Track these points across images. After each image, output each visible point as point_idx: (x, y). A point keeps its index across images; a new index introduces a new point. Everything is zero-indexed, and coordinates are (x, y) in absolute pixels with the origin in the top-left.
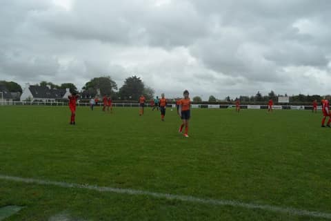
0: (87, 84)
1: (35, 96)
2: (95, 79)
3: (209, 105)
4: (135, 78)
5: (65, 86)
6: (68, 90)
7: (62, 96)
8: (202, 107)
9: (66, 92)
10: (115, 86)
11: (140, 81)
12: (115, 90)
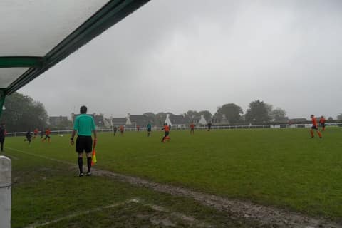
3: (306, 125)
4: (258, 101)
6: (202, 116)
8: (299, 126)
9: (200, 118)
11: (263, 104)
12: (241, 114)
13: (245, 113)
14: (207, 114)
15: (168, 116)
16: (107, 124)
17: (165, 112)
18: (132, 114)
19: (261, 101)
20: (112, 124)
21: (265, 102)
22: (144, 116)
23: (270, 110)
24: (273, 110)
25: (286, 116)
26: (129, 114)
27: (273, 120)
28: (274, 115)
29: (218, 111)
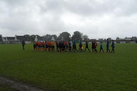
6: (53, 37)
12: (70, 37)
13: (72, 36)
14: (55, 36)
15: (36, 37)
16: (4, 40)
17: (35, 35)
18: (17, 35)
19: (78, 31)
20: (7, 40)
21: (80, 32)
22: (24, 36)
23: (82, 35)
24: (83, 35)
25: (88, 38)
26: (16, 35)
27: (83, 40)
28: (84, 37)
29: (60, 35)
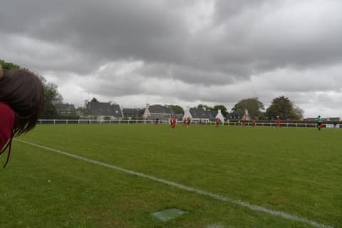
0: (236, 106)
1: (193, 117)
2: (243, 101)
4: (282, 98)
5: (217, 108)
6: (219, 111)
7: (215, 116)
9: (217, 113)
10: (262, 106)
11: (288, 101)
19: (285, 97)
